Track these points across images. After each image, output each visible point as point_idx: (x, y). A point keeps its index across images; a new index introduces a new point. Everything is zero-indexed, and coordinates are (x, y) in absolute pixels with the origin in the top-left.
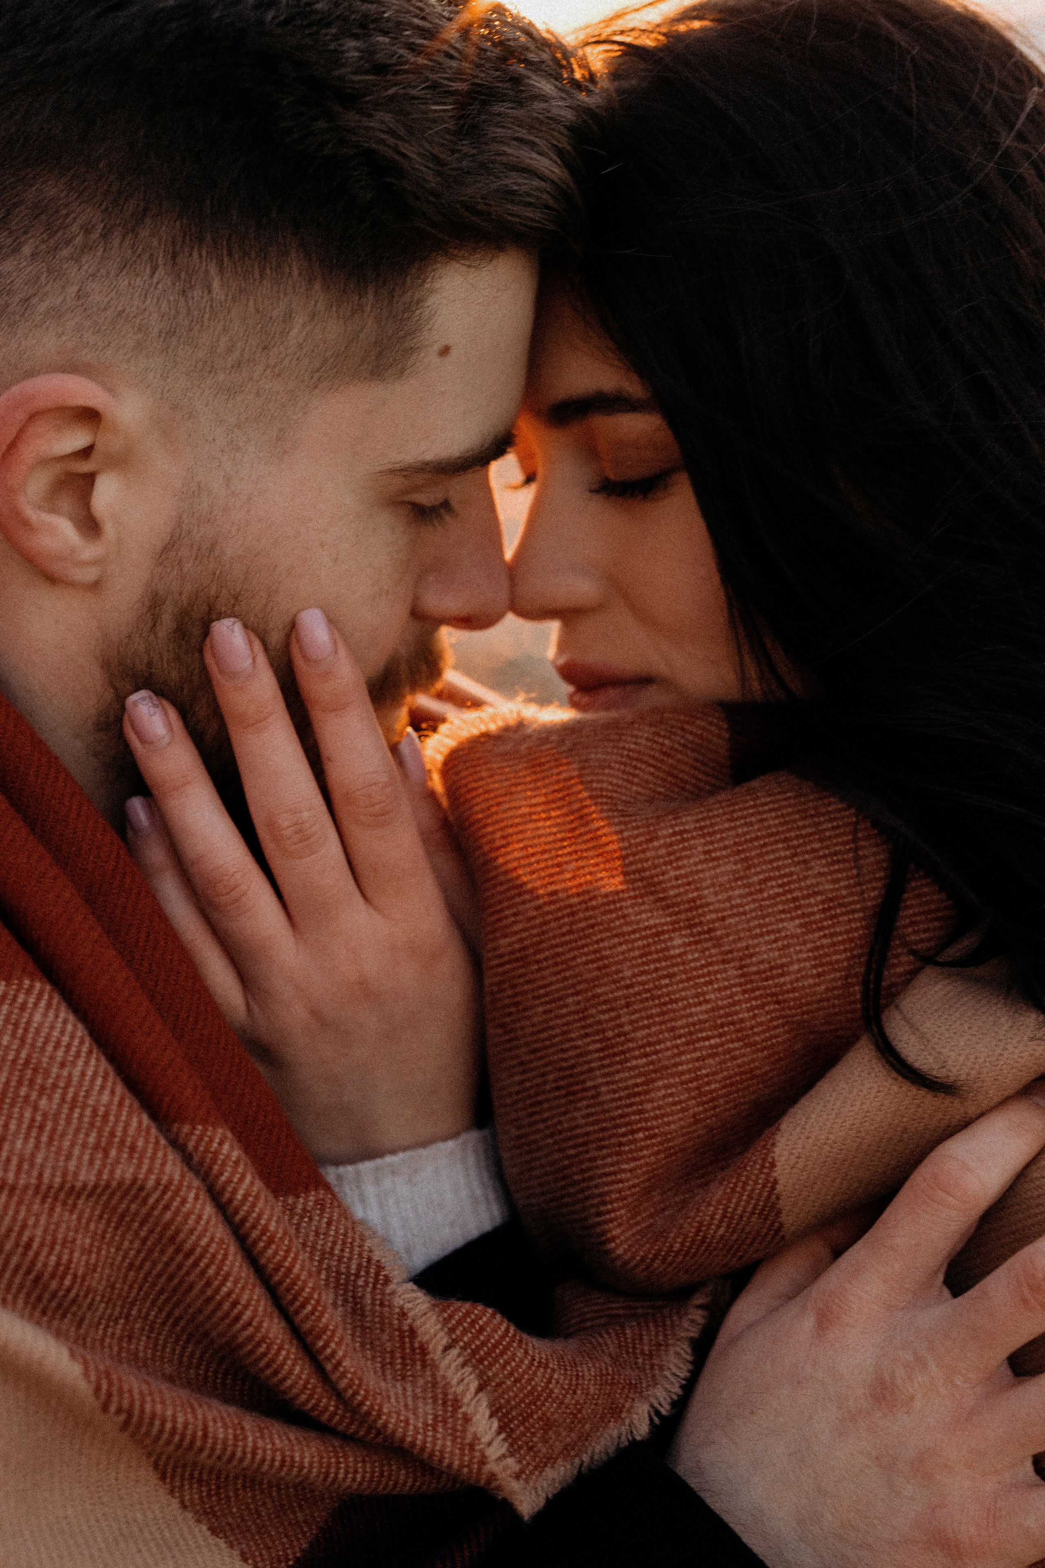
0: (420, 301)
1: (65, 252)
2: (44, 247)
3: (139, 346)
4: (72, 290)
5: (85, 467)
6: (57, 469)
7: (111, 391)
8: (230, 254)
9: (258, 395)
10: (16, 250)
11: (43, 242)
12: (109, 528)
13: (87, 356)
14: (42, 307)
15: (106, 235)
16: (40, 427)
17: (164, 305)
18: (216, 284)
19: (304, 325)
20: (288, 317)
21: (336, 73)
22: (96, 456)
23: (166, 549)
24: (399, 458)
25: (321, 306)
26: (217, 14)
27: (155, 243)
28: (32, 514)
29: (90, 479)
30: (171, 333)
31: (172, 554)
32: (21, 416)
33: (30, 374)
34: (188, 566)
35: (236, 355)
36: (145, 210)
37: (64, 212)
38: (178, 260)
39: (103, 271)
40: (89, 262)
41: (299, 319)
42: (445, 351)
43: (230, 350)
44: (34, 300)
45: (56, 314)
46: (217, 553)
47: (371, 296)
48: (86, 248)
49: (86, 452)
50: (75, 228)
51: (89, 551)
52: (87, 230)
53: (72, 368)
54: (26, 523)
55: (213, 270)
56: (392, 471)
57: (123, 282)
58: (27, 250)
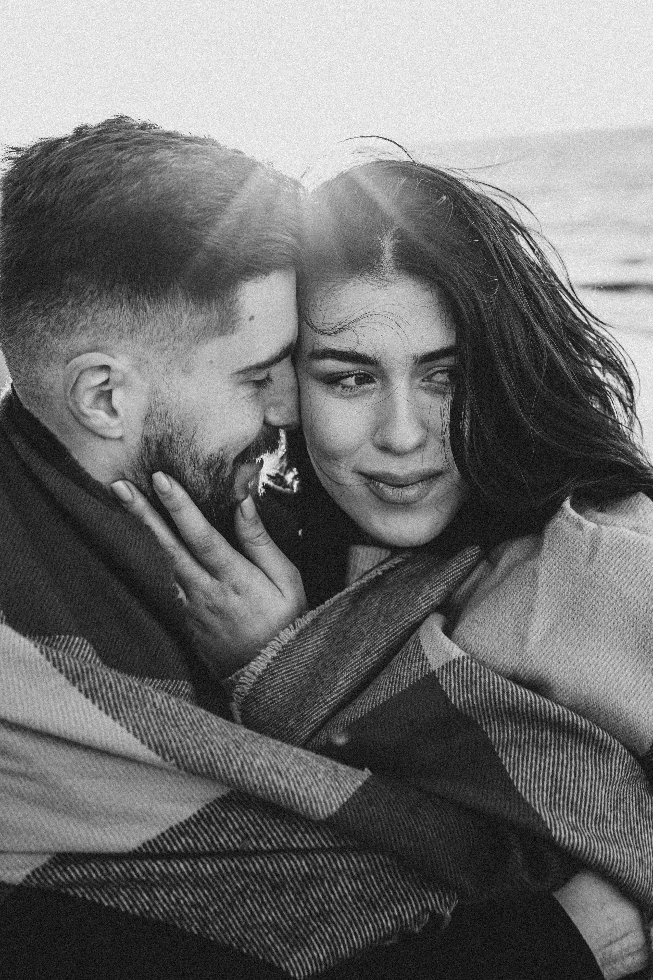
0: (237, 300)
1: (85, 303)
2: (76, 302)
3: (120, 337)
4: (90, 318)
5: (107, 388)
6: (96, 390)
7: (113, 356)
8: (152, 295)
9: (174, 350)
10: (66, 304)
11: (76, 299)
12: (121, 412)
13: (100, 344)
14: (79, 327)
15: (100, 294)
16: (85, 375)
17: (128, 319)
18: (148, 308)
19: (188, 319)
20: (180, 317)
21: (183, 216)
22: (111, 382)
23: (147, 418)
24: (239, 366)
25: (193, 309)
26: (130, 200)
27: (121, 294)
28: (87, 411)
29: (110, 392)
30: (133, 330)
31: (150, 420)
32: (77, 373)
33: (79, 354)
34: (158, 423)
35: (161, 335)
36: (114, 283)
37: (82, 287)
38: (131, 300)
39: (101, 309)
40: (95, 306)
41: (185, 316)
42: (252, 318)
43: (158, 333)
44: (75, 324)
45: (84, 328)
46: (168, 416)
47: (213, 303)
48: (93, 300)
49: (106, 382)
50: (87, 293)
51: (114, 422)
52: (92, 293)
53: (94, 349)
54: (85, 415)
55: (146, 303)
56: (238, 373)
57: (110, 312)
58: (69, 304)
